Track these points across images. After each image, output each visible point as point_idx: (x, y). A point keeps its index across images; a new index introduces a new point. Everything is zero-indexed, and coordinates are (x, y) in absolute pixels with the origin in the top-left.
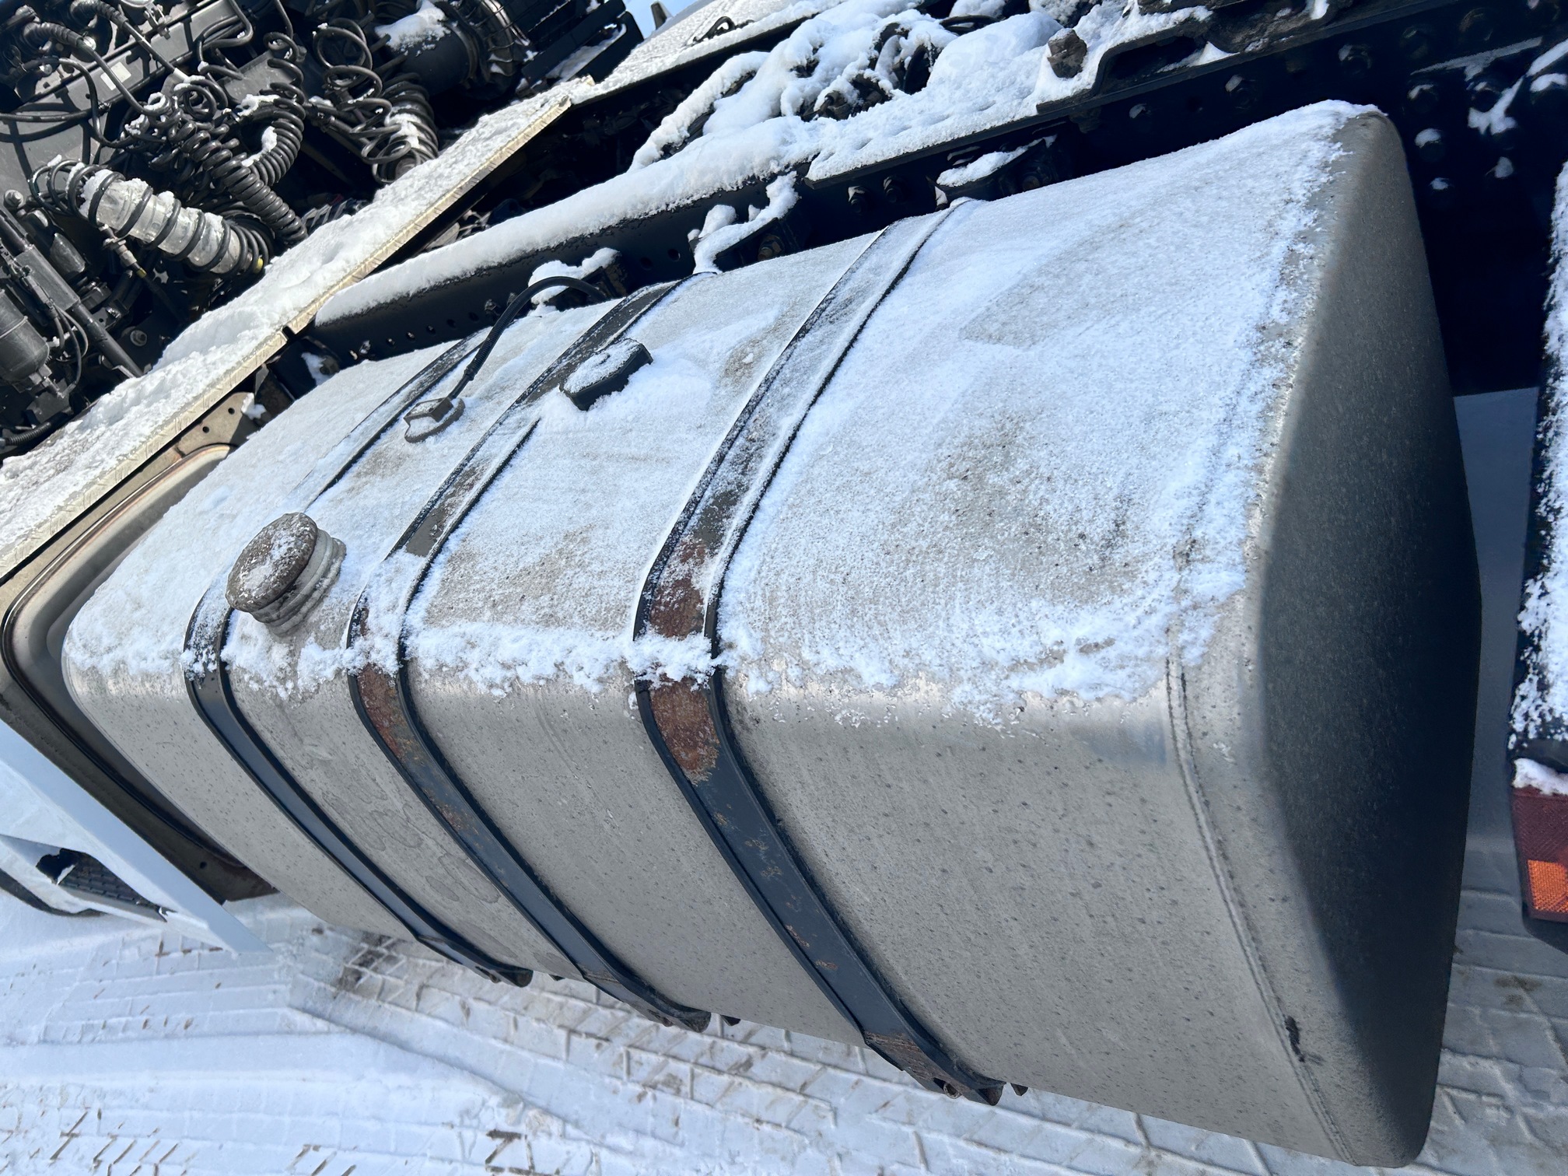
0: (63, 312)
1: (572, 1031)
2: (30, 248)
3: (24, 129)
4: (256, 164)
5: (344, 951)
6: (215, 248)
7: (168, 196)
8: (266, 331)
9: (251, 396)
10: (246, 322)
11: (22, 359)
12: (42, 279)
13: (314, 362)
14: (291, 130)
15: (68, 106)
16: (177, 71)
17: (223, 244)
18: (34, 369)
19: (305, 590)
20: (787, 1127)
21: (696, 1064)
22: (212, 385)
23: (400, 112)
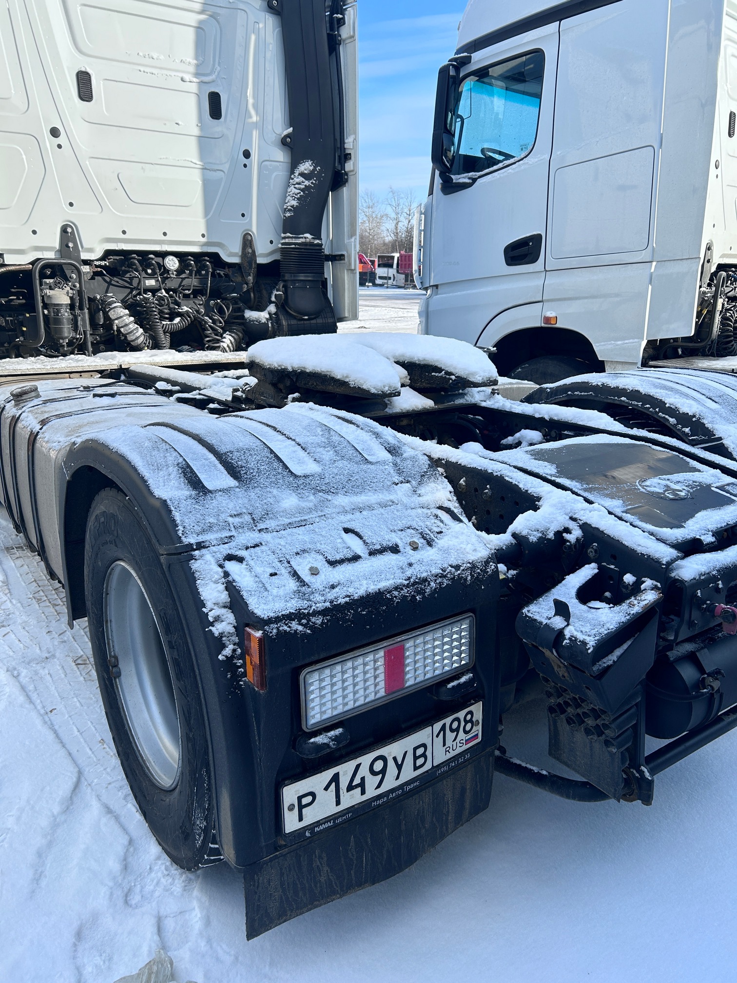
0: (82, 330)
1: (35, 581)
2: (86, 311)
3: (113, 282)
4: (167, 324)
5: (17, 543)
6: (134, 338)
7: (132, 319)
8: (115, 362)
9: (100, 375)
10: (113, 358)
11: (61, 334)
12: (83, 320)
13: (123, 378)
14: (185, 322)
15: (131, 284)
16: (163, 291)
17: (137, 338)
18: (63, 339)
19: (23, 398)
20: (46, 617)
21: (49, 600)
22: (89, 366)
23: (230, 335)
